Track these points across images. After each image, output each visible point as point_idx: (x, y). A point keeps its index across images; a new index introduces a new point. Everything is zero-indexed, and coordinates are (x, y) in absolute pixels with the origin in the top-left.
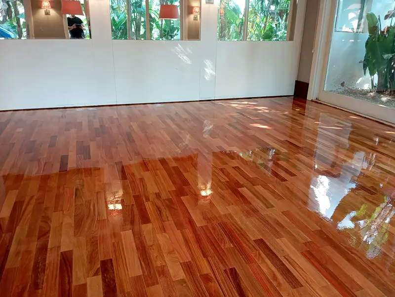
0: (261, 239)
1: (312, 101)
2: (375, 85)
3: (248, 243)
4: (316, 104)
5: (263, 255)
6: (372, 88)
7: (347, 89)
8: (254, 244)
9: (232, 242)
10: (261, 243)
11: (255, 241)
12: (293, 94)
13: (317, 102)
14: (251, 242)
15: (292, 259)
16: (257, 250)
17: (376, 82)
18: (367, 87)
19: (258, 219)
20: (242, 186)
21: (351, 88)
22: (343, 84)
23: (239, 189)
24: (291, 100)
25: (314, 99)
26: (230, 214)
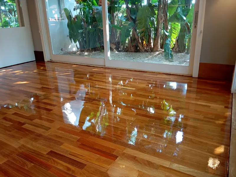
0: (51, 151)
1: (48, 61)
2: (78, 47)
3: (43, 158)
4: (52, 63)
5: (56, 160)
6: (78, 49)
7: (65, 52)
8: (47, 156)
9: (32, 162)
10: (52, 153)
11: (47, 154)
12: (35, 60)
13: (51, 62)
14: (45, 156)
15: (75, 153)
16: (51, 159)
17: (78, 46)
18: (75, 49)
19: (44, 140)
20: (24, 124)
21: (67, 51)
22: (62, 50)
23: (23, 126)
24: (35, 63)
25: (49, 60)
26: (23, 145)
